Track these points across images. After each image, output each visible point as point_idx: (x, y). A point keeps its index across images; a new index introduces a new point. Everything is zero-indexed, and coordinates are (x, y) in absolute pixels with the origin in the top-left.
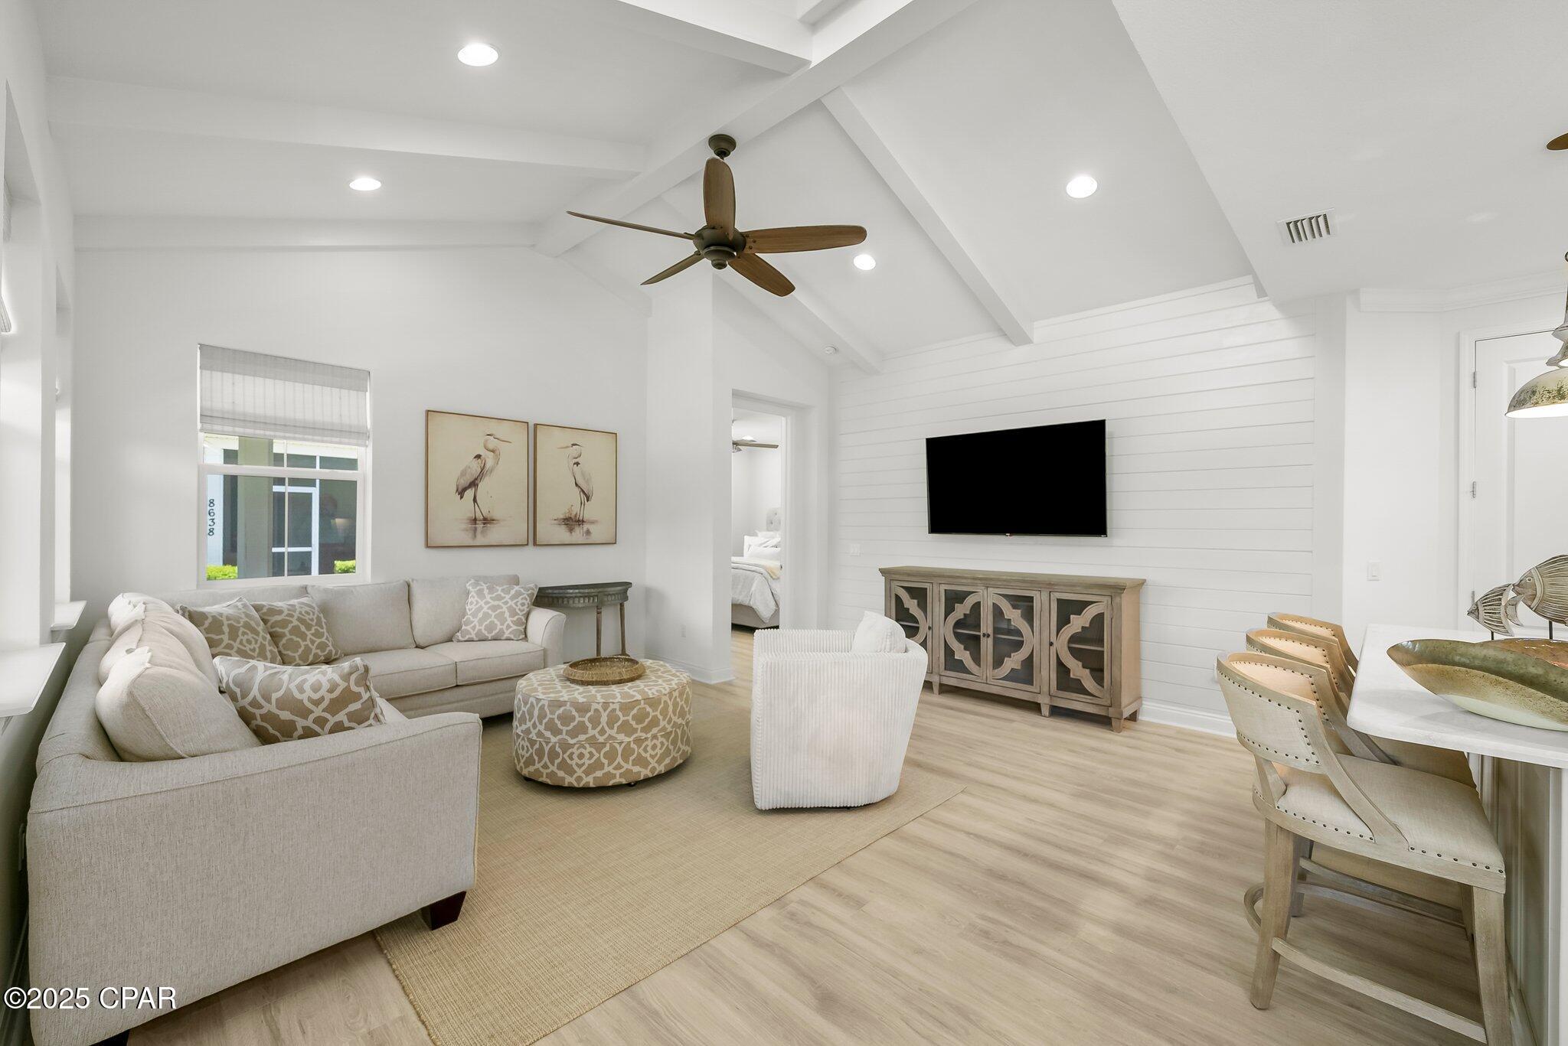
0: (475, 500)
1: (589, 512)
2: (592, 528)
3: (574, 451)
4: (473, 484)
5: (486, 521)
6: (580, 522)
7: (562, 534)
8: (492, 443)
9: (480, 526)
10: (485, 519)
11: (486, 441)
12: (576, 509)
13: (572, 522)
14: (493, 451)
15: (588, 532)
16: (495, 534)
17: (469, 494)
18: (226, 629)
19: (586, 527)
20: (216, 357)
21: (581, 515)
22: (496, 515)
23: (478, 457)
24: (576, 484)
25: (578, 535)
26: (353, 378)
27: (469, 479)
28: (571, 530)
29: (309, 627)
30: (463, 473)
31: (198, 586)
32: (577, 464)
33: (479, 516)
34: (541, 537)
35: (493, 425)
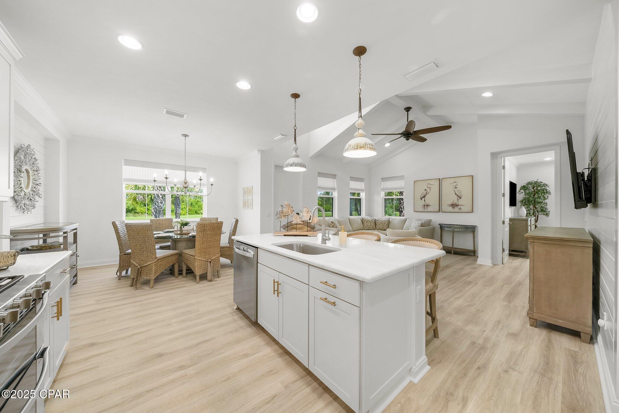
0: (425, 200)
1: (461, 202)
2: (461, 207)
3: (455, 184)
4: (424, 197)
5: (427, 206)
6: (457, 205)
7: (451, 209)
8: (429, 186)
9: (426, 207)
10: (427, 205)
11: (428, 186)
12: (456, 201)
13: (454, 205)
14: (429, 188)
15: (460, 209)
16: (430, 209)
17: (423, 199)
18: (366, 221)
19: (459, 207)
20: (383, 179)
21: (458, 203)
22: (430, 204)
23: (426, 190)
24: (456, 194)
25: (456, 209)
26: (401, 178)
27: (423, 195)
28: (454, 208)
29: (382, 224)
30: (422, 195)
31: (383, 216)
32: (456, 188)
33: (426, 204)
34: (444, 210)
35: (429, 182)
